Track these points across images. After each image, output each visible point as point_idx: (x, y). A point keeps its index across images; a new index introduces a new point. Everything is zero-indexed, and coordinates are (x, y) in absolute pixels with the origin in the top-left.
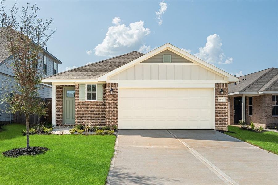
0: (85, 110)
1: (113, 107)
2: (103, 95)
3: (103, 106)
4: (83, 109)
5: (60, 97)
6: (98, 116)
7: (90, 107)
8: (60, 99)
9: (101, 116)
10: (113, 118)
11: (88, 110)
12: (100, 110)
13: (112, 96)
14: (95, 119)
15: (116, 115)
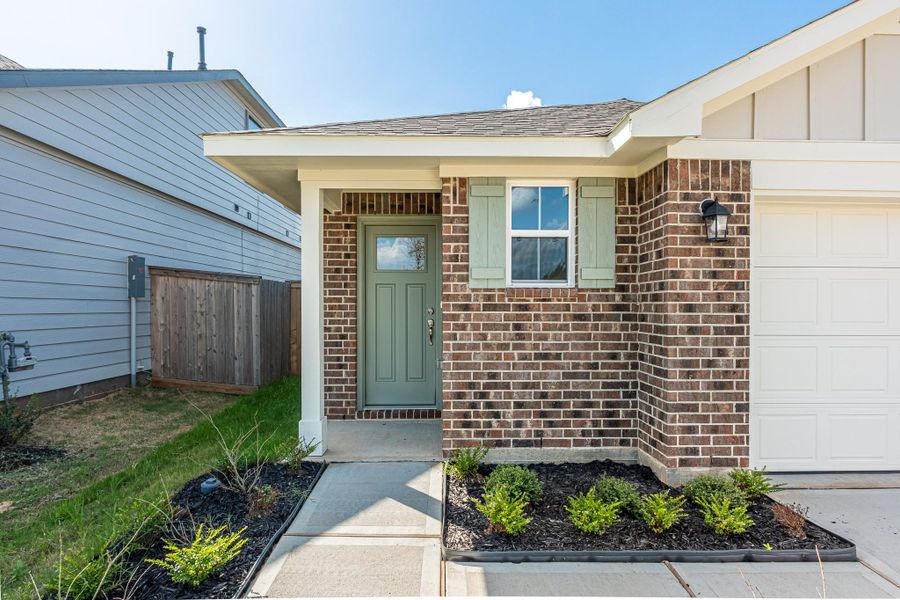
0: (505, 347)
1: (717, 331)
2: (618, 250)
3: (616, 318)
4: (495, 337)
5: (346, 271)
6: (587, 385)
7: (536, 328)
8: (345, 278)
9: (605, 385)
10: (716, 408)
11: (521, 347)
12: (595, 347)
13: (709, 252)
14: (567, 405)
15: (732, 386)
